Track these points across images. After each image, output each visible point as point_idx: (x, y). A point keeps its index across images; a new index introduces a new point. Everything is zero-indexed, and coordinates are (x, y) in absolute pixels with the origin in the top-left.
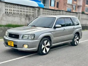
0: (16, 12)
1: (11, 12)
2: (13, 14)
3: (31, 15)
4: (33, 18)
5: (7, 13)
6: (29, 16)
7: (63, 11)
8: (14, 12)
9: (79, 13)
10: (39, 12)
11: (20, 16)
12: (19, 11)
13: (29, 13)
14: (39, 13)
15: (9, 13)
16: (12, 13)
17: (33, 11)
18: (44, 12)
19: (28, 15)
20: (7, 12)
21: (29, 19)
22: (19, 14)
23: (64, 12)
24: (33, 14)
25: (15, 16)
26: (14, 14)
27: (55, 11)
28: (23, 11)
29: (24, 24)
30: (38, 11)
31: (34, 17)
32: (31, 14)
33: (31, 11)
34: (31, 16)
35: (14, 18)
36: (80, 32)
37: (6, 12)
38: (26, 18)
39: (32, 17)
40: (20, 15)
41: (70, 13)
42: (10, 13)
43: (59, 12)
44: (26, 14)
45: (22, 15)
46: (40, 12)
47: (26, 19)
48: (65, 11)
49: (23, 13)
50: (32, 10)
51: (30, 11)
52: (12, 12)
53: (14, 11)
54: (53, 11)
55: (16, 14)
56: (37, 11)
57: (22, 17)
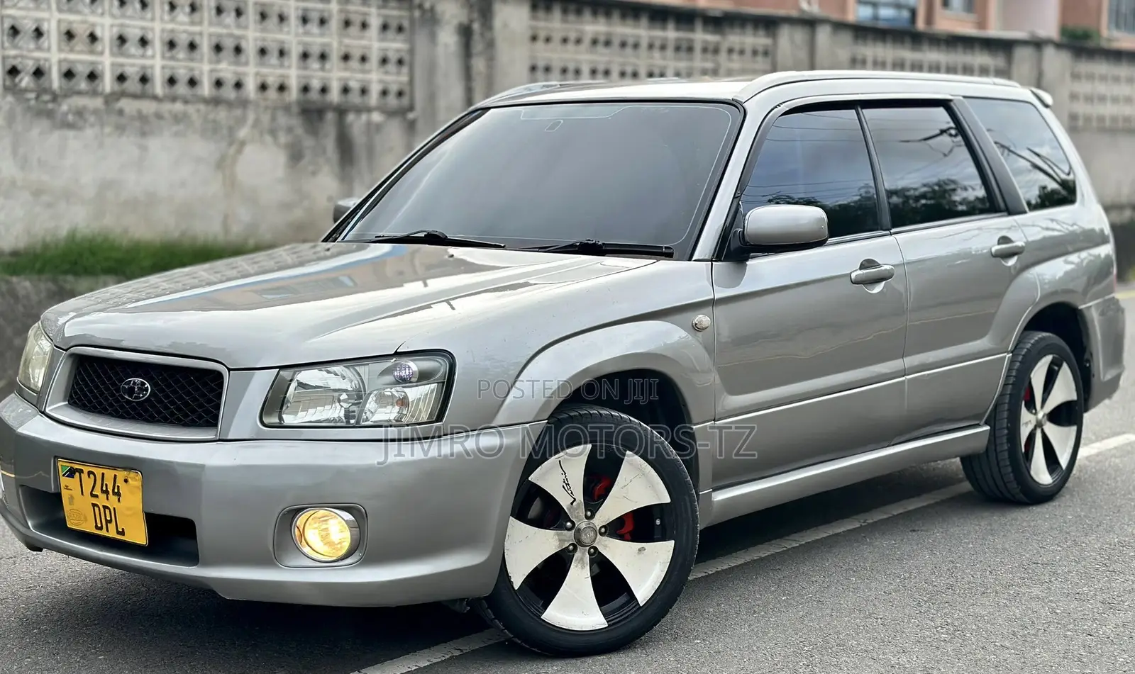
0: (157, 63)
1: (82, 70)
2: (111, 98)
3: (374, 98)
4: (394, 132)
5: (25, 81)
6: (341, 111)
7: (810, 23)
8: (133, 63)
9: (1038, 44)
10: (478, 46)
11: (222, 114)
12: (205, 47)
13: (336, 75)
14: (479, 64)
15: (55, 80)
16: (108, 84)
17: (396, 45)
18: (545, 54)
19: (335, 96)
20: (38, 73)
21: (346, 149)
22: (206, 89)
23: (823, 34)
24: (396, 79)
25: (141, 117)
26: (132, 85)
27: (701, 36)
28: (250, 48)
29: (272, 222)
30: (465, 32)
31: (411, 127)
32: (375, 78)
33: (374, 43)
34: (377, 117)
35: (128, 145)
36: (1092, 309)
37: (13, 71)
38: (308, 142)
39: (380, 127)
40: (216, 102)
41: (908, 54)
42: (69, 74)
43: (759, 40)
44: (294, 85)
45: (244, 103)
46: (491, 45)
47: (295, 155)
48: (839, 26)
49: (251, 73)
50: (375, 22)
51: (355, 42)
52: (107, 63)
53: (132, 48)
54: (671, 33)
55: (159, 87)
56: (448, 39)
57: (243, 133)
